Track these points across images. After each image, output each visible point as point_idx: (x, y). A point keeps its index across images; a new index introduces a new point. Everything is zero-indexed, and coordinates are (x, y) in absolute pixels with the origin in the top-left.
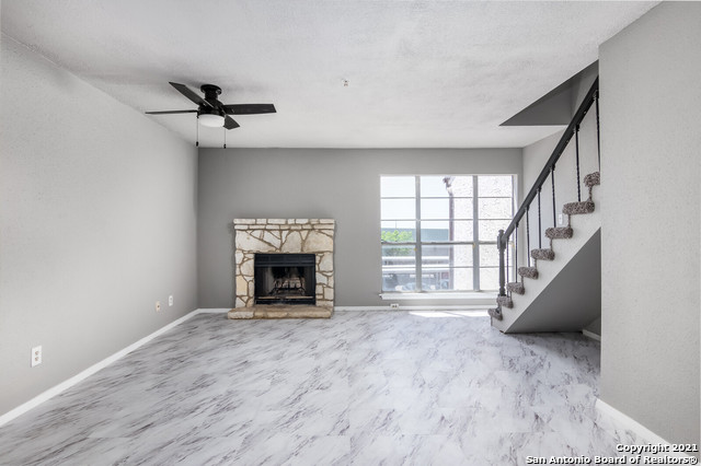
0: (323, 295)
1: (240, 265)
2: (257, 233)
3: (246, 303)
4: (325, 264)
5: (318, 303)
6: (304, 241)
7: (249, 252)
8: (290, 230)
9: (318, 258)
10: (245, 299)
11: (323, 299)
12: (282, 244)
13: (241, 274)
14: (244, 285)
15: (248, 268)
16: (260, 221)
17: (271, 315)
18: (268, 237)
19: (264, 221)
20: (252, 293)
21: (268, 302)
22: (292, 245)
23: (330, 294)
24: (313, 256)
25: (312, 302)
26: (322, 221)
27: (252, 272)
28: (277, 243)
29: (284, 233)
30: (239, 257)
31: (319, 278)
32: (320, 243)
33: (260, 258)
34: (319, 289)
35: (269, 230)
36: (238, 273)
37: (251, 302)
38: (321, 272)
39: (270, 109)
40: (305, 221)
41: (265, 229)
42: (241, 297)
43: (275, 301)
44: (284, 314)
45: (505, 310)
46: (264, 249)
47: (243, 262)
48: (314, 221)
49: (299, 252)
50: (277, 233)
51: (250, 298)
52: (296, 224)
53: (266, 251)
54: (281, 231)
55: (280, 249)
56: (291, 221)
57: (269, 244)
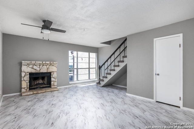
0: (54, 84)
1: (24, 77)
2: (31, 66)
3: (26, 90)
4: (54, 75)
5: (52, 87)
6: (48, 69)
7: (27, 72)
8: (43, 65)
9: (52, 74)
10: (26, 89)
11: (54, 85)
12: (40, 69)
13: (24, 80)
14: (25, 84)
15: (27, 78)
16: (32, 62)
17: (39, 92)
18: (35, 67)
19: (34, 62)
20: (28, 87)
21: (34, 89)
22: (44, 70)
23: (56, 84)
24: (50, 73)
25: (50, 87)
26: (54, 62)
27: (29, 79)
28: (38, 69)
29: (41, 66)
30: (23, 74)
31: (52, 79)
32: (53, 69)
33: (31, 74)
34: (52, 83)
35: (36, 65)
36: (22, 79)
37: (28, 89)
38: (53, 77)
39: (64, 32)
40: (49, 62)
41: (34, 65)
42: (24, 88)
43: (37, 88)
44: (44, 91)
46: (33, 71)
47: (25, 76)
48: (52, 62)
49: (46, 72)
50: (38, 66)
51: (28, 88)
52: (45, 63)
53: (34, 72)
54: (40, 65)
55: (39, 71)
56: (44, 62)
57: (36, 70)
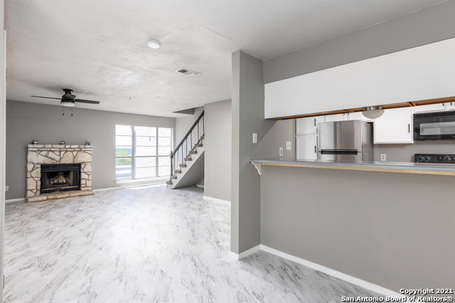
0: (86, 184)
1: (31, 172)
2: (44, 153)
3: (36, 193)
4: (86, 169)
5: (83, 189)
6: (74, 157)
7: (37, 164)
8: (66, 151)
9: (83, 166)
10: (35, 191)
11: (86, 187)
12: (61, 159)
13: (31, 177)
14: (33, 183)
15: (37, 173)
16: (47, 146)
17: (58, 197)
18: (51, 155)
19: (50, 146)
20: (39, 188)
21: (49, 192)
22: (68, 159)
23: (89, 183)
24: (79, 165)
25: (79, 189)
26: (86, 147)
27: (40, 176)
28: (57, 158)
29: (62, 153)
30: (30, 167)
31: (83, 176)
32: (83, 157)
33: (43, 167)
34: (83, 182)
35: (52, 151)
36: (29, 175)
37: (39, 192)
38: (85, 173)
40: (77, 146)
41: (50, 151)
42: (31, 190)
43: (54, 191)
44: (67, 195)
45: (173, 181)
46: (48, 162)
47: (33, 169)
48: (82, 146)
49: (72, 162)
50: (58, 153)
51: (38, 190)
52: (71, 148)
53: (50, 163)
54: (60, 152)
55: (59, 161)
56: (68, 146)
57: (52, 159)
